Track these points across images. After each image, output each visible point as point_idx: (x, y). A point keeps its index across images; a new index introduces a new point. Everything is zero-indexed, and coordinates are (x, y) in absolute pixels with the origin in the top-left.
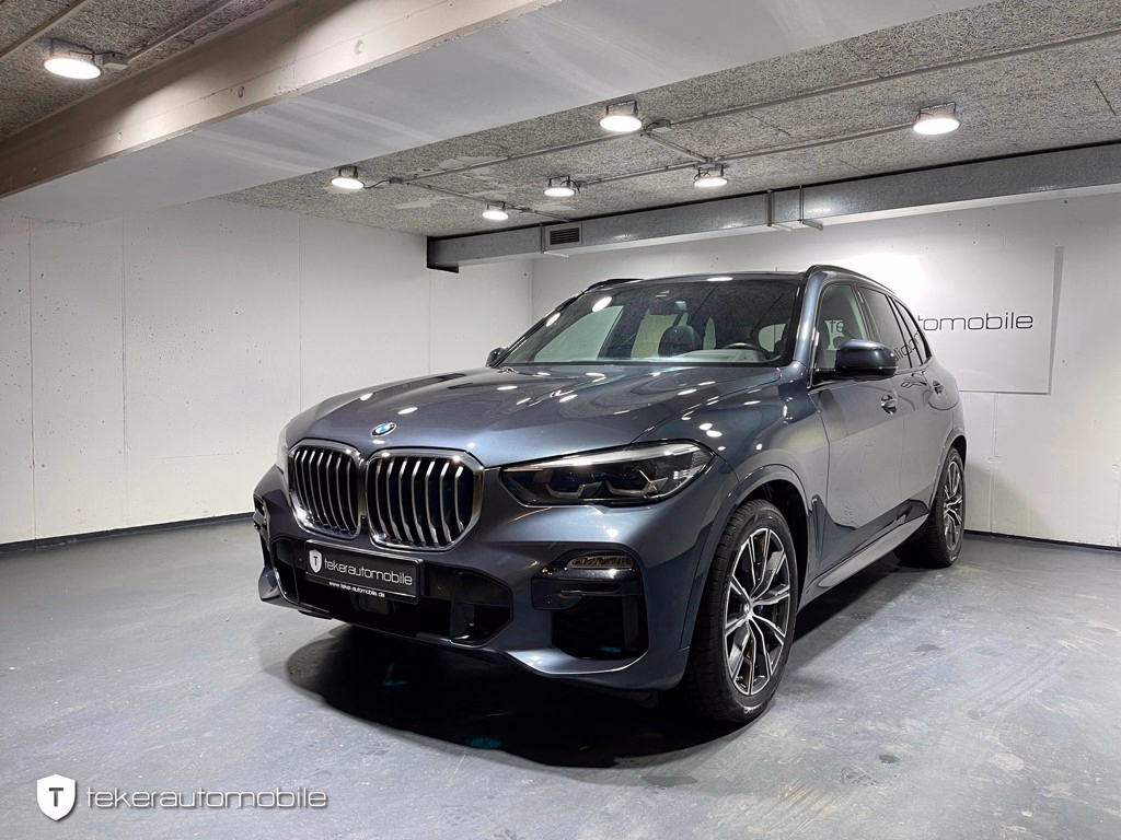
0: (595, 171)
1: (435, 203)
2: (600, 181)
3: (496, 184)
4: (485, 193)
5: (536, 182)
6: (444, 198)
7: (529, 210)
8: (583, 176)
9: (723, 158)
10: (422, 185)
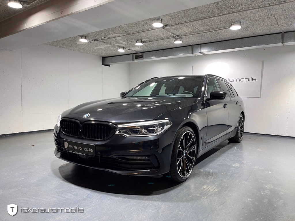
1: (105, 47)
2: (149, 41)
3: (122, 42)
4: (119, 44)
5: (133, 41)
6: (108, 46)
7: (130, 49)
8: (145, 40)
9: (182, 36)
10: (103, 42)
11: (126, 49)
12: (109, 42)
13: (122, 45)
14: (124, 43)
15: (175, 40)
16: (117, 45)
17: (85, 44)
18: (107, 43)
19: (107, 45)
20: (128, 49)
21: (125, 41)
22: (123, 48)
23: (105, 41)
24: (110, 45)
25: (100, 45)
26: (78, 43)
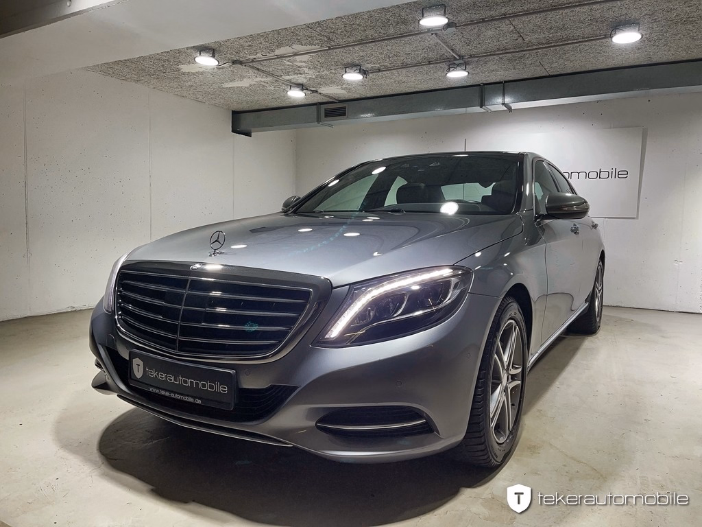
0: (380, 63)
1: (254, 83)
2: (379, 70)
3: (306, 70)
4: (296, 76)
5: (335, 69)
6: (262, 80)
7: (316, 91)
8: (369, 66)
9: (471, 56)
10: (253, 67)
11: (307, 89)
12: (271, 69)
13: (301, 79)
14: (310, 72)
15: (449, 69)
16: (287, 78)
17: (202, 73)
18: (264, 72)
19: (259, 79)
20: (314, 92)
21: (315, 68)
22: (302, 87)
23: (260, 67)
24: (269, 79)
25: (242, 78)
26: (185, 68)
